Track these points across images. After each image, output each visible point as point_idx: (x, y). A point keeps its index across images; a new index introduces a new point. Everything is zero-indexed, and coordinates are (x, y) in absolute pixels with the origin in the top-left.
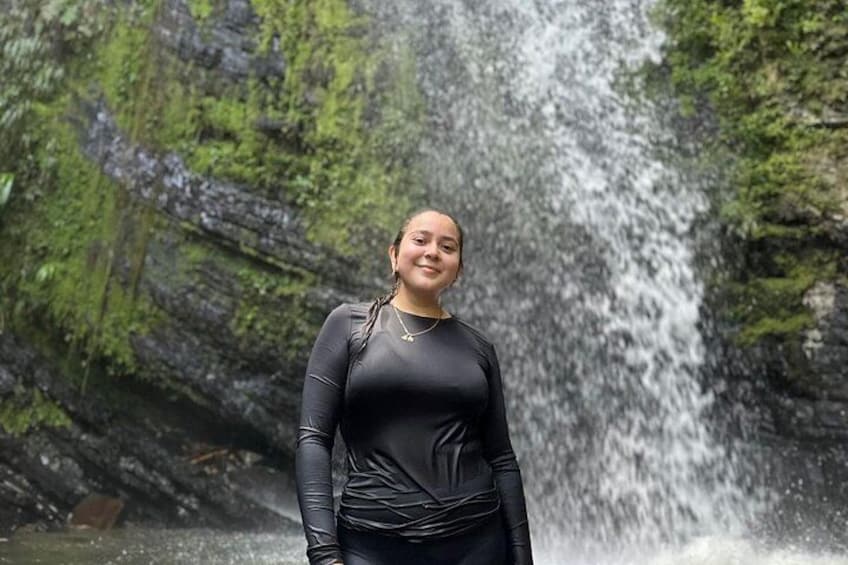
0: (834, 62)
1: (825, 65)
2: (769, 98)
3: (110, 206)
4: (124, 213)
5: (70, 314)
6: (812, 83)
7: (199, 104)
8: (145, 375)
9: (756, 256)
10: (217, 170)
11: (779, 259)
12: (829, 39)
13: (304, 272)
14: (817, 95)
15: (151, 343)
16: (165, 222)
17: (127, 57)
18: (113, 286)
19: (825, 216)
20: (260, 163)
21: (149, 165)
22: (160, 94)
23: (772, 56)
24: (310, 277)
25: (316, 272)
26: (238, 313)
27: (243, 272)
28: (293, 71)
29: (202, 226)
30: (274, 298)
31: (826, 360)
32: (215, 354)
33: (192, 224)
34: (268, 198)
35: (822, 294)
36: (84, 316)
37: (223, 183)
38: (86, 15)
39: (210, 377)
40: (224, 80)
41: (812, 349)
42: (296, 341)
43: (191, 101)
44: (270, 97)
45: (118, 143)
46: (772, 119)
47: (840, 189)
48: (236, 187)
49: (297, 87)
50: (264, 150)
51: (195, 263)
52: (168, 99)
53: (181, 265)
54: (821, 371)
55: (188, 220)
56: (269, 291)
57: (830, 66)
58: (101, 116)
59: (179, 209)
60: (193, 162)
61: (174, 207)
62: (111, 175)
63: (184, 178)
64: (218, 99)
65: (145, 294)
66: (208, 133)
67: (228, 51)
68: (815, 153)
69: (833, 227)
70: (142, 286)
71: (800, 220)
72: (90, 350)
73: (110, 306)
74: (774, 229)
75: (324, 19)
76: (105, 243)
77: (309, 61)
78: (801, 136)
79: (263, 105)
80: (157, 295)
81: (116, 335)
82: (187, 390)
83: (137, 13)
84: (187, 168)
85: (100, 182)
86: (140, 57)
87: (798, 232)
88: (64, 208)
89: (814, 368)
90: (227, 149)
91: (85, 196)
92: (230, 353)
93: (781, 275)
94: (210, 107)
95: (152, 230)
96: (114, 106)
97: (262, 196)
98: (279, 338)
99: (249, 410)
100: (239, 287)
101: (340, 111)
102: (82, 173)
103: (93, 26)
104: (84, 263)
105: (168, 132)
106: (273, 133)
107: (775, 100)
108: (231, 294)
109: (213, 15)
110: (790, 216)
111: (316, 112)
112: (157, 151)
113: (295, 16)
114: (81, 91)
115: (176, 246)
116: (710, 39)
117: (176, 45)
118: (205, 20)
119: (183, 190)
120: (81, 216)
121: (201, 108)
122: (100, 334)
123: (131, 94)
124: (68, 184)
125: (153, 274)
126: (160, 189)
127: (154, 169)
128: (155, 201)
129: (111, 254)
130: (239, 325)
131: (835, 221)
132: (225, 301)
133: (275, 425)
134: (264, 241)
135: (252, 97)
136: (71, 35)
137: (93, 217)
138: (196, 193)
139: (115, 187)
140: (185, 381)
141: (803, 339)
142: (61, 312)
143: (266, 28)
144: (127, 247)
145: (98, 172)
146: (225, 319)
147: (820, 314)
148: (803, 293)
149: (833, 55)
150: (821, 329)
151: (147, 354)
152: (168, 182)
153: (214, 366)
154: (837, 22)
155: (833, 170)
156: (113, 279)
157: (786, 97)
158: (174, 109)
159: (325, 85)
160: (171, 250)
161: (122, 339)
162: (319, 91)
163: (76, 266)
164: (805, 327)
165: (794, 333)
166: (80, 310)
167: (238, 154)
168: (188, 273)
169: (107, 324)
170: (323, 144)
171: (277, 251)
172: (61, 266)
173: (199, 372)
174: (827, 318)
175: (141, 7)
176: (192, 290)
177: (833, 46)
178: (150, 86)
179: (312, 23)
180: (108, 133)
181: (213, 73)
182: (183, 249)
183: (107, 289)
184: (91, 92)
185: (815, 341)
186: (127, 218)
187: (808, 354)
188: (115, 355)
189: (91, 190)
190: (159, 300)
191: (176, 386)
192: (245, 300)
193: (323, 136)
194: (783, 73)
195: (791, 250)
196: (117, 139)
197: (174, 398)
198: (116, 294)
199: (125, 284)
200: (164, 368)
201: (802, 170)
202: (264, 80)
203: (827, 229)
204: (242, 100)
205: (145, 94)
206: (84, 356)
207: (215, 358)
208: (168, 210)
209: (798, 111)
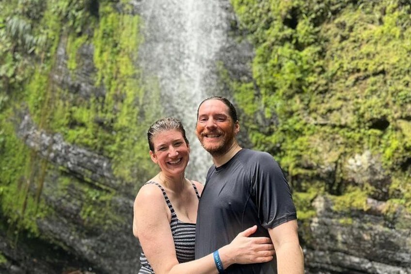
0: (322, 96)
1: (318, 97)
2: (297, 111)
3: (28, 160)
4: (34, 163)
5: (10, 210)
6: (313, 105)
7: (70, 110)
8: (43, 237)
9: (295, 182)
10: (77, 141)
11: (303, 184)
12: (319, 86)
13: (111, 190)
14: (315, 111)
15: (46, 223)
16: (52, 167)
17: (38, 89)
18: (29, 197)
19: (318, 166)
20: (96, 138)
21: (47, 139)
22: (53, 106)
23: (297, 92)
24: (114, 192)
25: (117, 189)
26: (83, 209)
27: (86, 189)
28: (110, 95)
29: (68, 168)
30: (98, 201)
31: (319, 232)
32: (73, 227)
33: (64, 167)
34: (99, 154)
35: (320, 201)
36: (16, 211)
37: (80, 148)
38: (19, 70)
39: (72, 238)
40: (81, 98)
41: (314, 227)
42: (108, 221)
43: (67, 108)
44: (100, 107)
45: (33, 130)
46: (298, 121)
47: (323, 154)
48: (85, 149)
49: (111, 102)
50: (97, 132)
51: (65, 185)
52: (56, 108)
53: (59, 187)
54: (317, 237)
55: (62, 165)
56: (97, 198)
57: (320, 97)
58: (26, 118)
59: (59, 161)
60: (66, 138)
61: (56, 159)
62: (29, 145)
63: (62, 145)
64: (78, 107)
65: (43, 201)
66: (73, 124)
67: (83, 85)
68: (315, 137)
69: (321, 172)
70: (42, 197)
71: (310, 168)
72: (19, 226)
73: (28, 206)
74: (301, 171)
75: (123, 70)
76: (26, 177)
77: (116, 90)
78: (309, 129)
79: (97, 110)
80: (48, 201)
81: (31, 219)
82: (61, 244)
83: (43, 68)
84: (64, 140)
85: (24, 149)
86: (44, 89)
87: (310, 172)
88: (8, 161)
89: (314, 235)
90: (82, 131)
91: (17, 155)
92: (80, 227)
93: (305, 191)
94: (75, 111)
95: (46, 170)
96: (32, 112)
97: (96, 153)
98: (101, 220)
99: (88, 253)
100: (84, 196)
101: (128, 114)
102: (16, 145)
103: (23, 76)
104: (16, 187)
105: (56, 123)
106: (101, 123)
107: (299, 112)
108: (80, 199)
109: (77, 68)
110: (306, 165)
111: (118, 114)
112: (51, 133)
113: (111, 68)
114: (18, 106)
115: (57, 178)
116: (275, 83)
117: (60, 83)
118: (73, 70)
119: (61, 151)
120: (15, 165)
121: (71, 112)
122: (23, 219)
123: (40, 106)
124: (9, 150)
125: (46, 191)
126: (51, 151)
127: (49, 142)
128: (48, 157)
129: (28, 182)
130: (84, 214)
131: (322, 169)
132: (78, 203)
133: (99, 259)
134: (94, 175)
135: (92, 107)
136: (12, 80)
137: (21, 165)
138: (67, 152)
139: (30, 152)
140: (61, 240)
141: (311, 222)
142: (6, 210)
143: (99, 74)
144: (36, 179)
145: (23, 145)
146: (78, 211)
147: (319, 210)
148: (312, 201)
149: (321, 93)
150: (318, 217)
151: (43, 228)
152: (54, 147)
153: (73, 233)
154: (322, 78)
155: (321, 145)
156: (29, 194)
157: (303, 111)
158: (59, 113)
159: (122, 101)
160: (55, 180)
161: (33, 221)
162: (120, 104)
163: (13, 188)
164: (312, 216)
165: (308, 219)
166: (14, 208)
167: (86, 134)
168: (62, 190)
169: (26, 214)
170: (121, 129)
171: (100, 180)
172: (6, 188)
173: (67, 236)
174: (321, 212)
175: (45, 65)
176: (64, 198)
177: (321, 89)
178: (49, 102)
179: (118, 72)
180: (28, 126)
181: (76, 95)
182: (60, 179)
183: (27, 198)
184: (22, 106)
185: (316, 223)
186: (36, 165)
187: (312, 229)
188: (30, 228)
189: (20, 153)
190: (49, 203)
191: (57, 242)
192: (87, 203)
193: (121, 125)
194: (302, 101)
195: (307, 180)
196: (33, 128)
197: (56, 248)
198: (30, 200)
199: (34, 196)
200: (51, 234)
201: (309, 145)
202: (97, 98)
203: (319, 172)
204: (88, 108)
205: (46, 106)
206: (16, 229)
207: (74, 229)
208: (54, 160)
209: (308, 117)
